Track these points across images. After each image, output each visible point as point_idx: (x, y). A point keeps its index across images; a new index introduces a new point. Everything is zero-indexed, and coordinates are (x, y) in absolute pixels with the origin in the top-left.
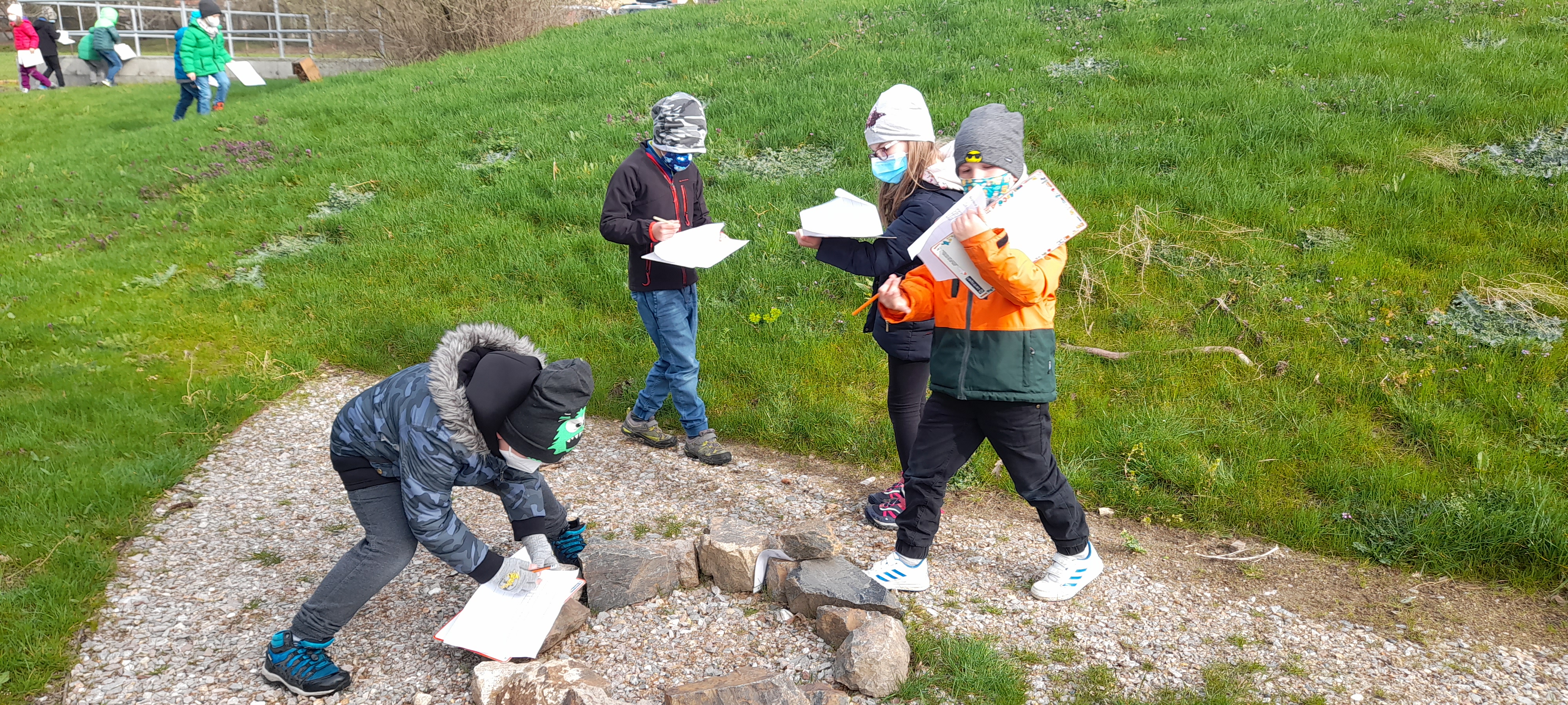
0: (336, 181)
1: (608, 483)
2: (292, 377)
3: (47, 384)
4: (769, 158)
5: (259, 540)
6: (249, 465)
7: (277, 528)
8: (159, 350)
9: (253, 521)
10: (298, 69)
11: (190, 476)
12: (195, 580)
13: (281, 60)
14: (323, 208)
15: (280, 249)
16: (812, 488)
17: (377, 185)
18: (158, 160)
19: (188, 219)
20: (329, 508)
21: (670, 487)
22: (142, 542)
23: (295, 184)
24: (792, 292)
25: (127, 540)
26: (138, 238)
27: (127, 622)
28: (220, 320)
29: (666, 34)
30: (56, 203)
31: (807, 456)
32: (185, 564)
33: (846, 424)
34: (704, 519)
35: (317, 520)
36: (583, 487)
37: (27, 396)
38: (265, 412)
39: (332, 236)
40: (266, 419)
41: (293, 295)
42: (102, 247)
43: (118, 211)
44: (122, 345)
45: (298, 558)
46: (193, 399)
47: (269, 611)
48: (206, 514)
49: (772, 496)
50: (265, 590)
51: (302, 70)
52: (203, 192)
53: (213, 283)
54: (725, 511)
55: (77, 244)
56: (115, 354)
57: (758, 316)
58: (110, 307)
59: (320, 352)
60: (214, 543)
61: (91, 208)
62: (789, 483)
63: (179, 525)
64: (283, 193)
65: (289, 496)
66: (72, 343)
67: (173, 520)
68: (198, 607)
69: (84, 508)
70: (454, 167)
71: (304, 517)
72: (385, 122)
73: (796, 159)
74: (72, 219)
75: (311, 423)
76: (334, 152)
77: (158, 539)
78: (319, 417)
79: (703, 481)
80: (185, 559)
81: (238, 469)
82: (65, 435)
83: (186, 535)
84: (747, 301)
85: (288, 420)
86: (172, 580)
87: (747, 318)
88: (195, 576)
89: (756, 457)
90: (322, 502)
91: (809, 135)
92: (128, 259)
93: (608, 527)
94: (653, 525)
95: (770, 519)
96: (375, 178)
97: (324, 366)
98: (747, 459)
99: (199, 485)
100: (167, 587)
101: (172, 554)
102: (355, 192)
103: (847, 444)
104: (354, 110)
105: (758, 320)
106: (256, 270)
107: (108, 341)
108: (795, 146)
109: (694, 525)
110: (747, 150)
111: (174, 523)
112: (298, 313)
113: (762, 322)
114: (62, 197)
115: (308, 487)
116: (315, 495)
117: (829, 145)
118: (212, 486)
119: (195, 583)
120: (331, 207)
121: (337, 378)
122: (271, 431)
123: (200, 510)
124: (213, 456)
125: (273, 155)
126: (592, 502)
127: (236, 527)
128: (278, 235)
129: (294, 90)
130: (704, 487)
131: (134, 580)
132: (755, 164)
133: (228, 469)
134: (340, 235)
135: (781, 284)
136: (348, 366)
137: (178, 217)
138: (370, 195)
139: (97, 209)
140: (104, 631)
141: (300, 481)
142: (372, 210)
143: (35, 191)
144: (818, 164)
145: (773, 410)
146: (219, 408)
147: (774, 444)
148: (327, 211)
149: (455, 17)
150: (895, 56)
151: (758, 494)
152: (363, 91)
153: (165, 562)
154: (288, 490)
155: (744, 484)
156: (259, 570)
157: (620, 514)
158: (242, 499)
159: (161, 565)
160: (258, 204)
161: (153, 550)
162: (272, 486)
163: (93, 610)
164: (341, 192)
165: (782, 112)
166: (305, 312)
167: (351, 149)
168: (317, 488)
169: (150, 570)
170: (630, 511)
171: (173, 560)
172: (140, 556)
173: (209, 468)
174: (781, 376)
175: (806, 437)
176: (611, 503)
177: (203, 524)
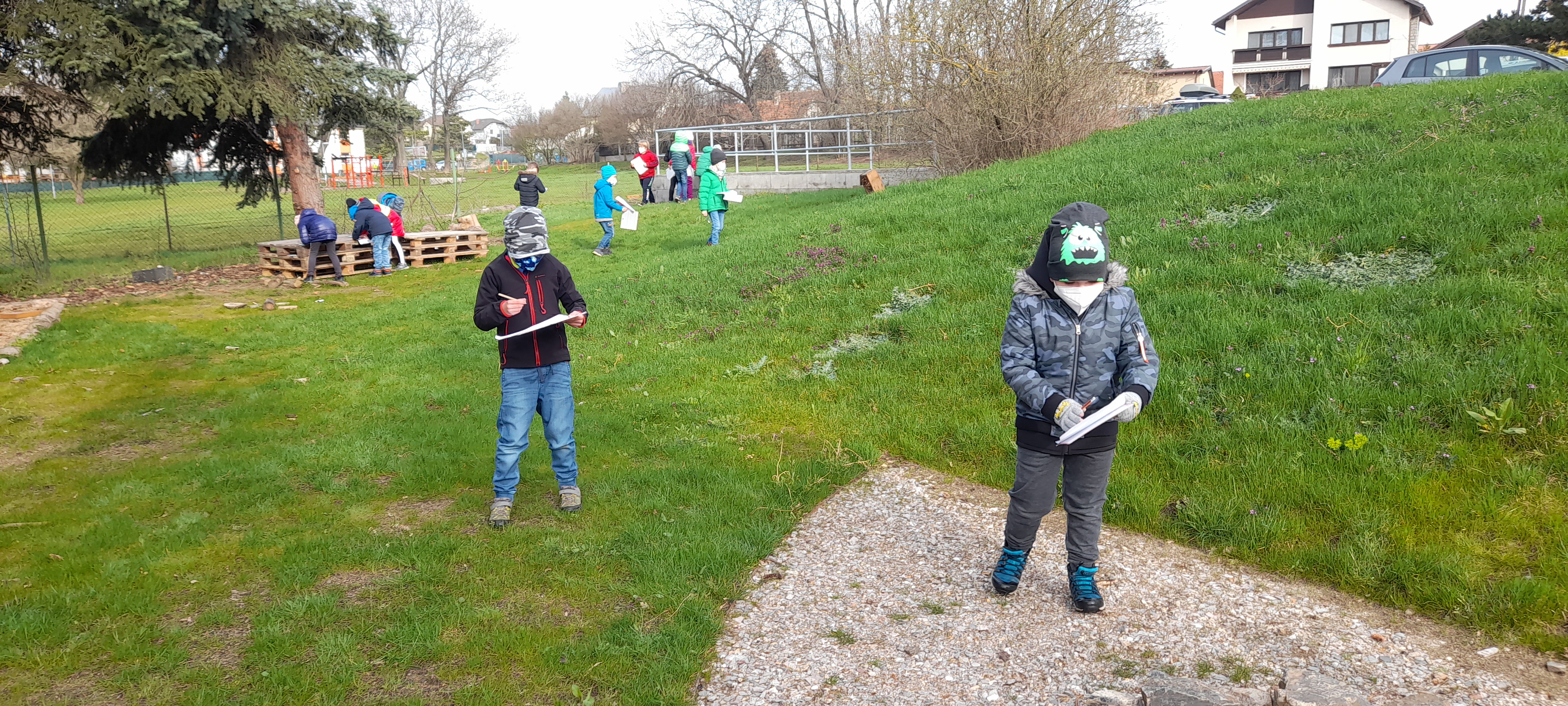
0: (898, 285)
1: (1165, 610)
2: (859, 465)
3: (672, 455)
4: (1349, 264)
5: (836, 619)
6: (826, 545)
7: (850, 609)
8: (753, 431)
9: (830, 599)
10: (864, 180)
11: (778, 549)
12: (784, 649)
13: (849, 171)
14: (886, 309)
15: (849, 345)
16: (1413, 651)
17: (933, 288)
18: (754, 265)
19: (776, 316)
20: (893, 596)
21: (1234, 624)
22: (742, 606)
23: (864, 287)
24: (1380, 417)
25: (731, 602)
26: (739, 332)
27: (733, 678)
28: (801, 408)
29: (1225, 134)
30: (678, 299)
31: (1403, 610)
32: (777, 631)
33: (1456, 578)
34: (1277, 667)
35: (883, 607)
36: (1138, 610)
37: (660, 464)
38: (836, 496)
39: (893, 335)
40: (837, 503)
41: (859, 389)
42: (712, 338)
43: (724, 308)
44: (726, 425)
45: (869, 642)
46: (780, 479)
47: (845, 689)
48: (791, 587)
49: (1359, 653)
50: (841, 668)
51: (868, 181)
52: (789, 293)
53: (795, 373)
54: (1302, 661)
55: (693, 335)
56: (720, 432)
57: (1338, 442)
58: (718, 391)
59: (882, 445)
60: (799, 615)
61: (704, 304)
62: (1381, 640)
63: (769, 595)
64: (854, 294)
65: (859, 580)
66: (690, 421)
67: (766, 589)
68: (788, 675)
69: (700, 569)
70: (1005, 272)
71: (871, 603)
72: (943, 229)
73: (1384, 265)
74: (690, 313)
75: (875, 511)
76: (896, 257)
77: (755, 604)
78: (882, 505)
79: (1273, 623)
80: (776, 627)
81: (816, 548)
82: (686, 501)
83: (776, 604)
84: (1324, 425)
85: (856, 505)
86: (766, 645)
87: (1324, 442)
88: (784, 645)
89: (1337, 603)
90: (887, 590)
91: (1400, 239)
92: (731, 350)
93: (1168, 660)
94: (1217, 664)
95: (1359, 680)
96: (932, 282)
97: (884, 456)
98: (1327, 603)
99: (785, 558)
100: (762, 651)
101: (766, 620)
102: (913, 294)
103: (1458, 604)
104: (913, 218)
105: (1338, 446)
106: (829, 363)
107: (715, 421)
108: (1382, 251)
109: (1266, 672)
110: (1322, 256)
111: (768, 591)
112: (863, 407)
113: (1342, 448)
114: (684, 293)
115: (874, 573)
116: (880, 581)
117: (1426, 249)
118: (795, 561)
119: (784, 651)
120: (893, 308)
121: (896, 469)
122: (842, 515)
123: (787, 583)
124: (796, 533)
125: (844, 259)
126: (1148, 628)
127: (816, 603)
128: (848, 332)
129: (862, 200)
130: (1276, 630)
131: (737, 640)
132: (1332, 270)
133: (808, 546)
134: (900, 335)
135: (1367, 406)
136: (905, 458)
137: (768, 315)
138: (927, 298)
139: (708, 305)
140: (715, 683)
141: (868, 566)
142: (931, 313)
143: (664, 290)
144: (1412, 271)
145: (1359, 551)
146: (801, 489)
147: (1359, 591)
148: (890, 312)
149: (1005, 126)
150: (1513, 148)
151: (1343, 648)
152: (922, 200)
153: (761, 627)
154: (857, 573)
155: (1324, 633)
156: (836, 647)
157: (1179, 646)
158: (820, 577)
159: (757, 630)
160: (831, 304)
161: (751, 614)
162: (844, 568)
163: (706, 662)
164: (902, 294)
165: (1366, 214)
166: (870, 405)
167: (912, 255)
168: (882, 575)
169: (750, 633)
170: (1190, 645)
171: (767, 626)
172: (741, 618)
173: (793, 543)
174: (1368, 514)
175: (1403, 588)
176: (1168, 633)
177: (790, 597)
